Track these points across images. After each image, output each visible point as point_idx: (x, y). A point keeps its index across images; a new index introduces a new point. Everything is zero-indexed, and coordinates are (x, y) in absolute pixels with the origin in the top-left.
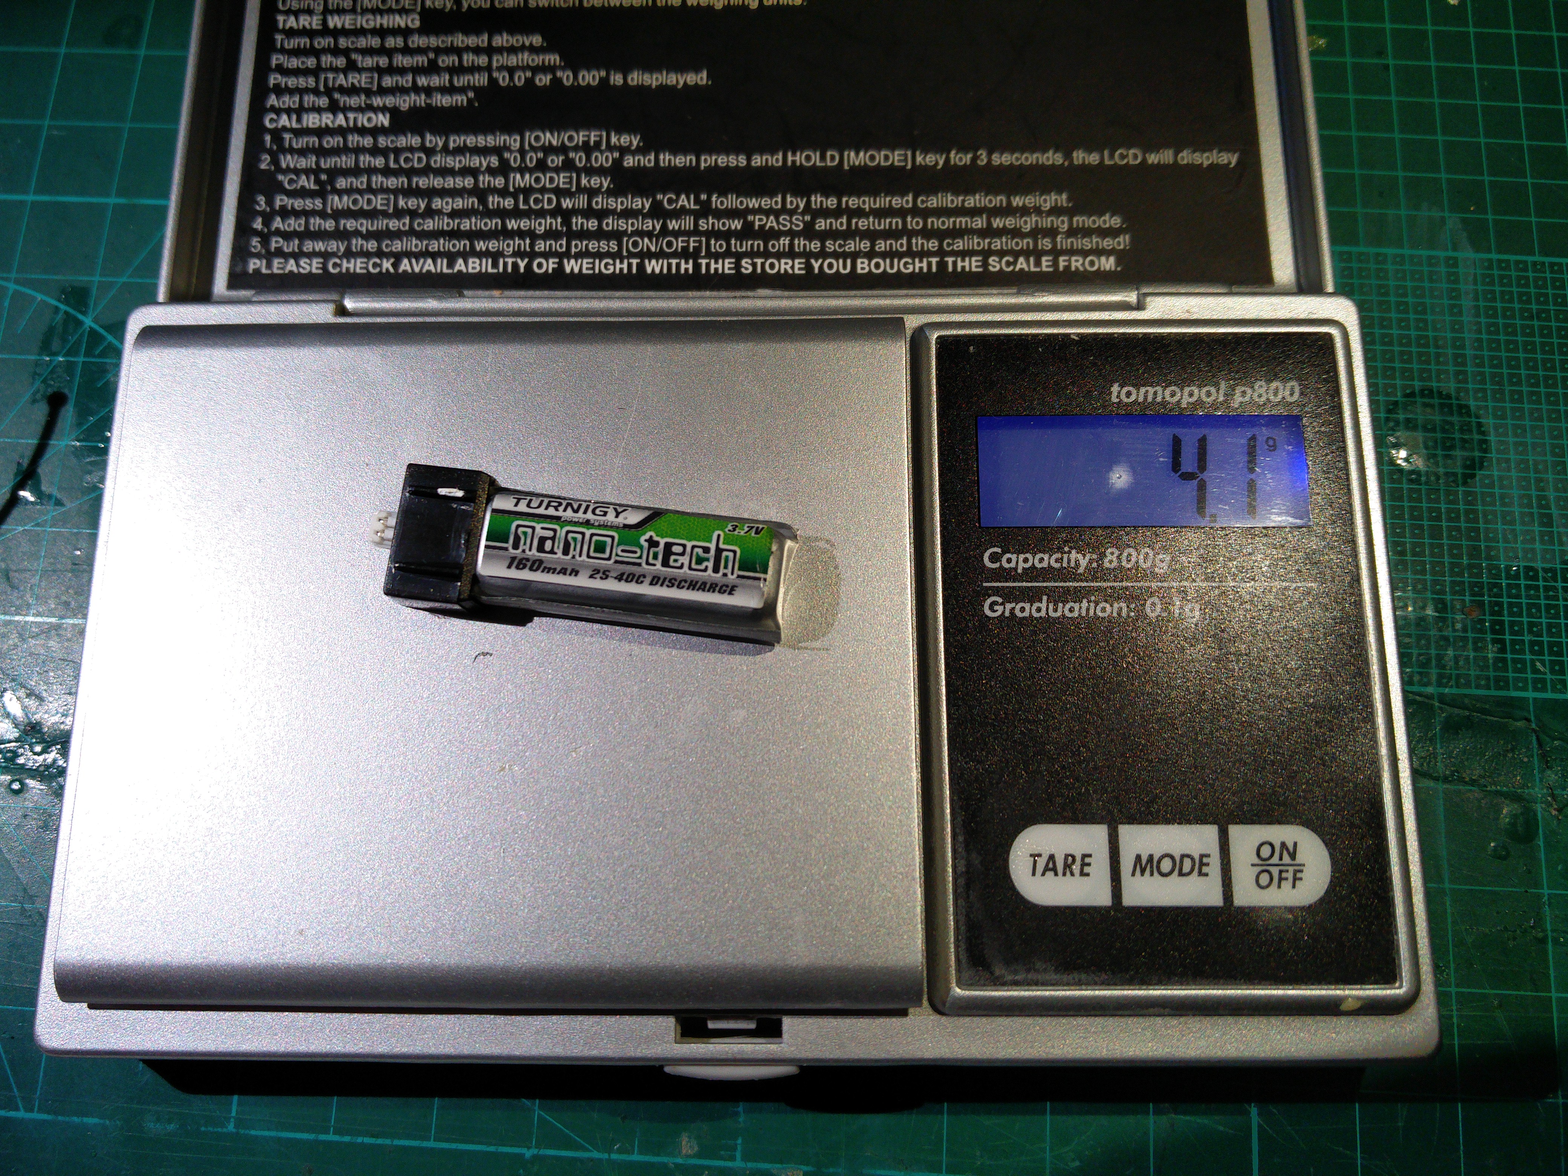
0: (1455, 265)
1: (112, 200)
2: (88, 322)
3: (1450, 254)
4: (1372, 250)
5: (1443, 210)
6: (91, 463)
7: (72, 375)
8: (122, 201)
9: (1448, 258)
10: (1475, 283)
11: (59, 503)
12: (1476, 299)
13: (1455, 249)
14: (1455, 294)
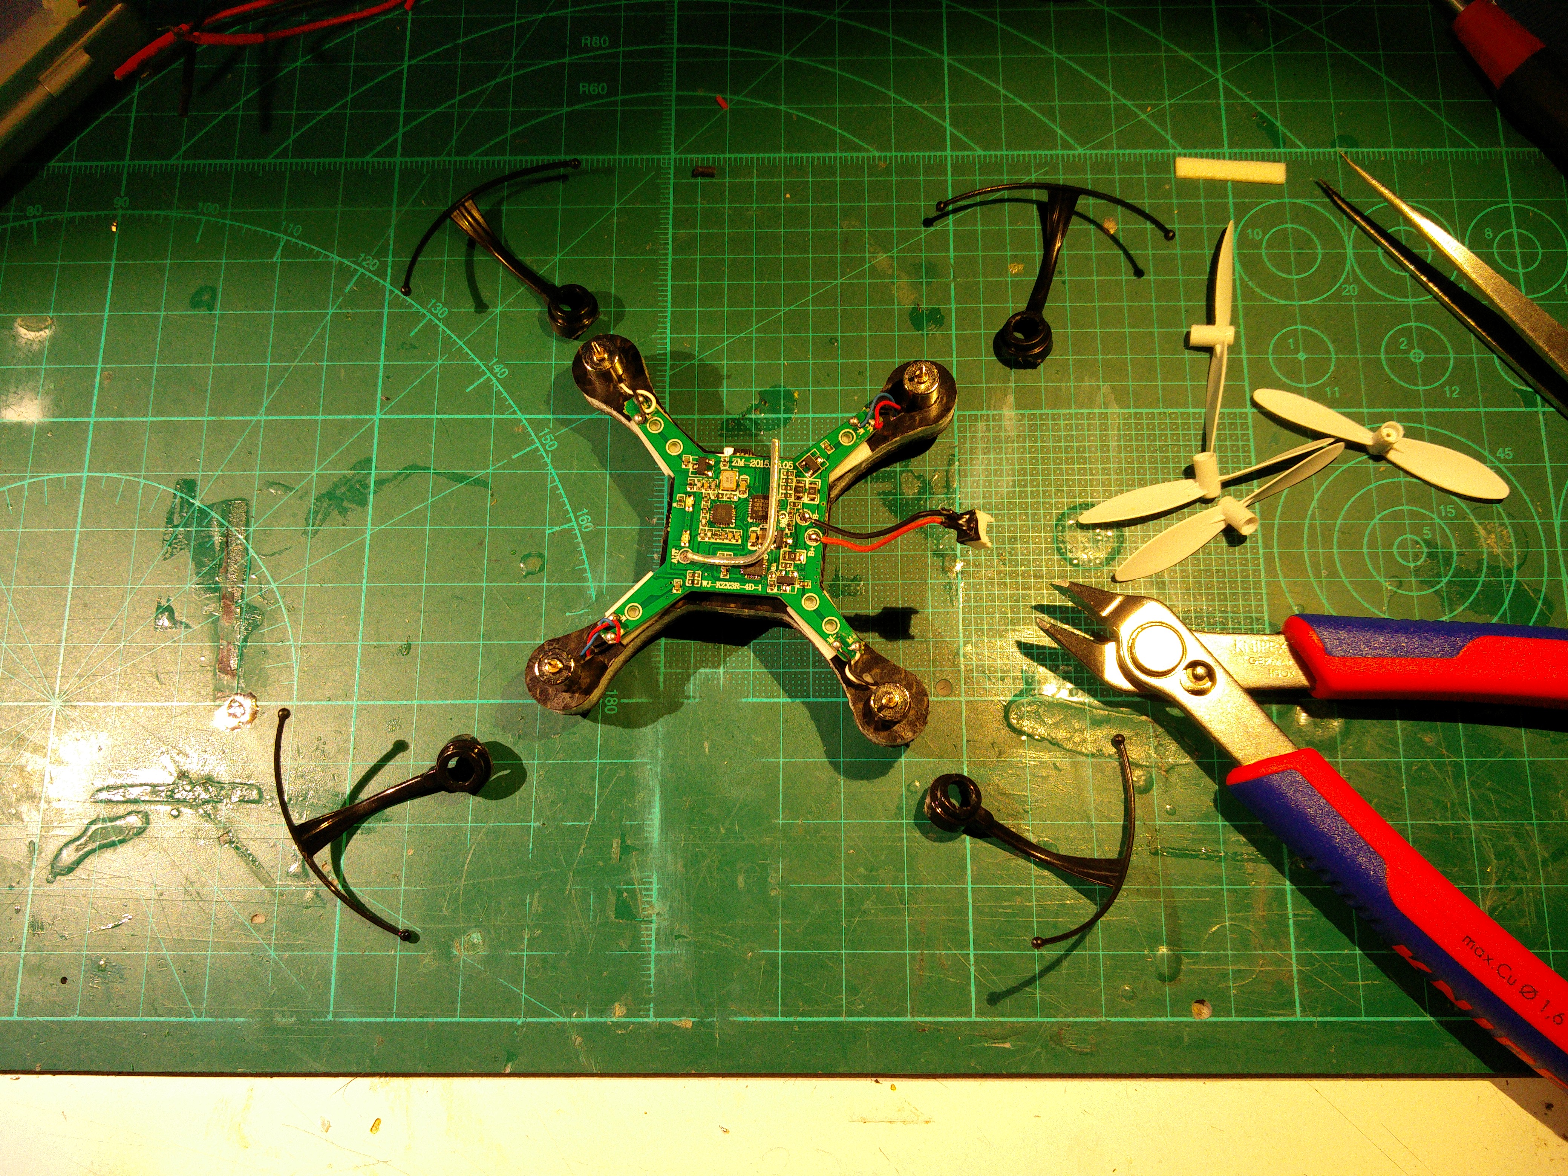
0: (1106, 418)
1: (207, 418)
2: (197, 503)
3: (1102, 411)
4: (1050, 412)
5: (1098, 380)
6: (207, 599)
7: (189, 541)
8: (214, 418)
9: (1100, 414)
10: (1119, 430)
11: (187, 626)
12: (1119, 440)
13: (1106, 408)
14: (1104, 438)
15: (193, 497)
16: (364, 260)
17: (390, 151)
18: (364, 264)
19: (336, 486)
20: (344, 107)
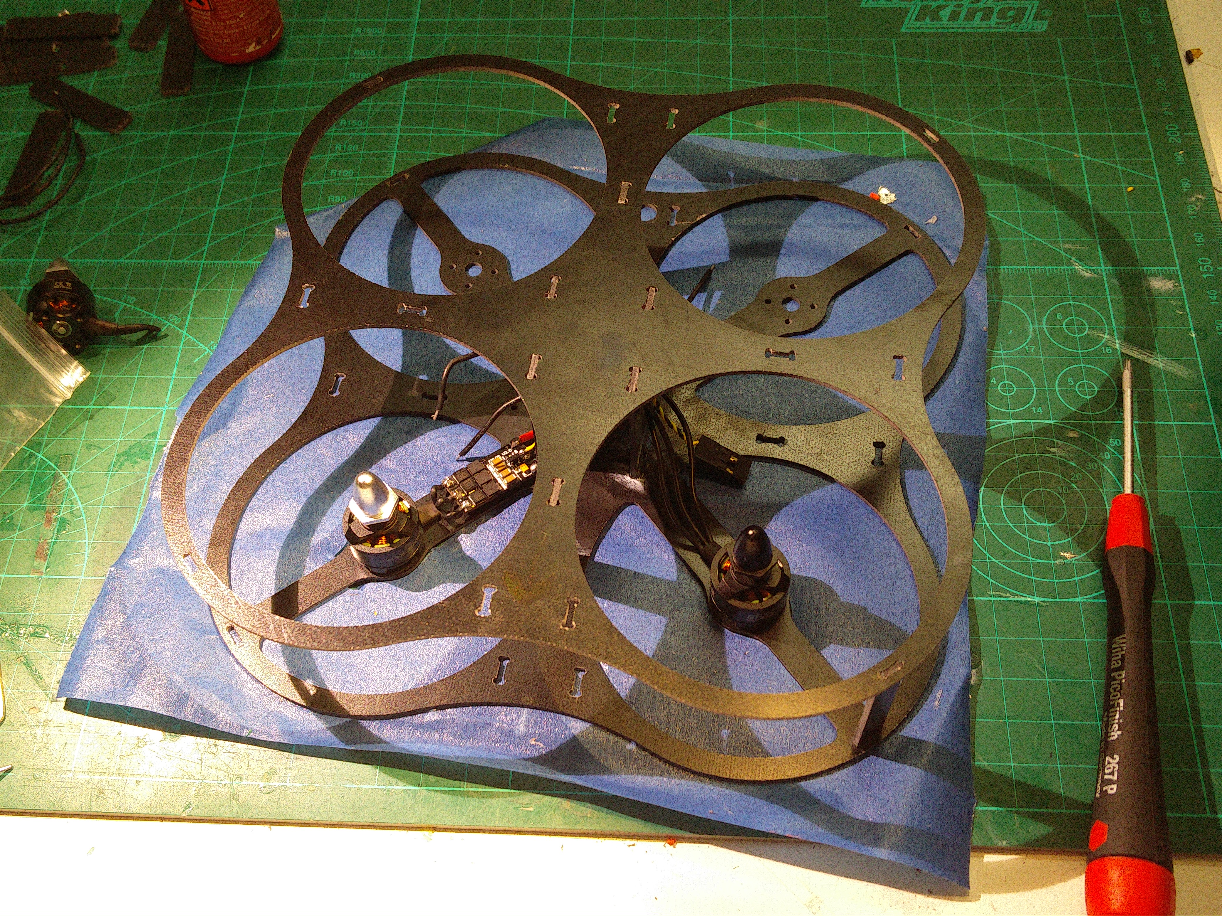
15: (39, 452)
16: (172, 318)
17: (199, 257)
18: (171, 320)
19: (131, 448)
20: (173, 231)
